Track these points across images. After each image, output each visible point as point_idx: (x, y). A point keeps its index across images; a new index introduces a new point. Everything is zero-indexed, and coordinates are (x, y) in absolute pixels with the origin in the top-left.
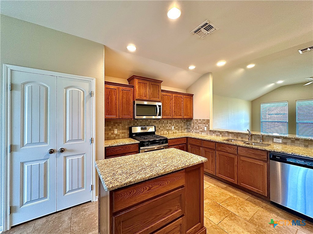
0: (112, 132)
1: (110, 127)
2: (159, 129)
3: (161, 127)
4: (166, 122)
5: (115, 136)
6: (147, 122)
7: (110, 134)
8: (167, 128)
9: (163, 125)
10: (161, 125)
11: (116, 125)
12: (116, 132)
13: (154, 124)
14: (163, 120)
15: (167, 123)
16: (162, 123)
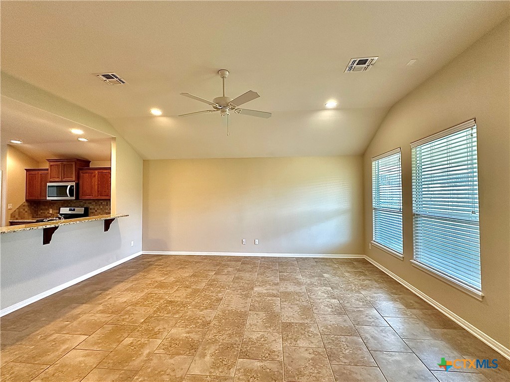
0: (48, 211)
1: (47, 207)
2: (96, 211)
3: (98, 209)
4: (105, 203)
5: (50, 215)
6: (82, 203)
7: (46, 213)
8: (107, 211)
9: (101, 207)
10: (98, 207)
11: (52, 205)
12: (51, 212)
13: (89, 205)
14: (102, 201)
15: (107, 205)
16: (100, 205)
